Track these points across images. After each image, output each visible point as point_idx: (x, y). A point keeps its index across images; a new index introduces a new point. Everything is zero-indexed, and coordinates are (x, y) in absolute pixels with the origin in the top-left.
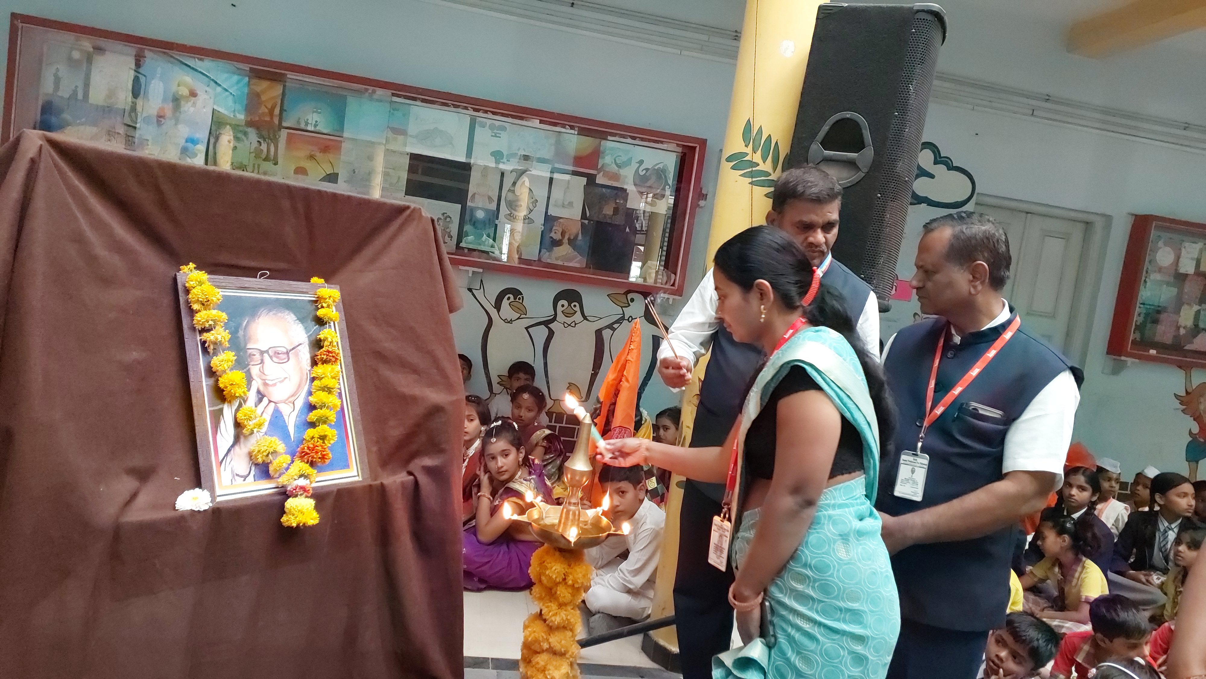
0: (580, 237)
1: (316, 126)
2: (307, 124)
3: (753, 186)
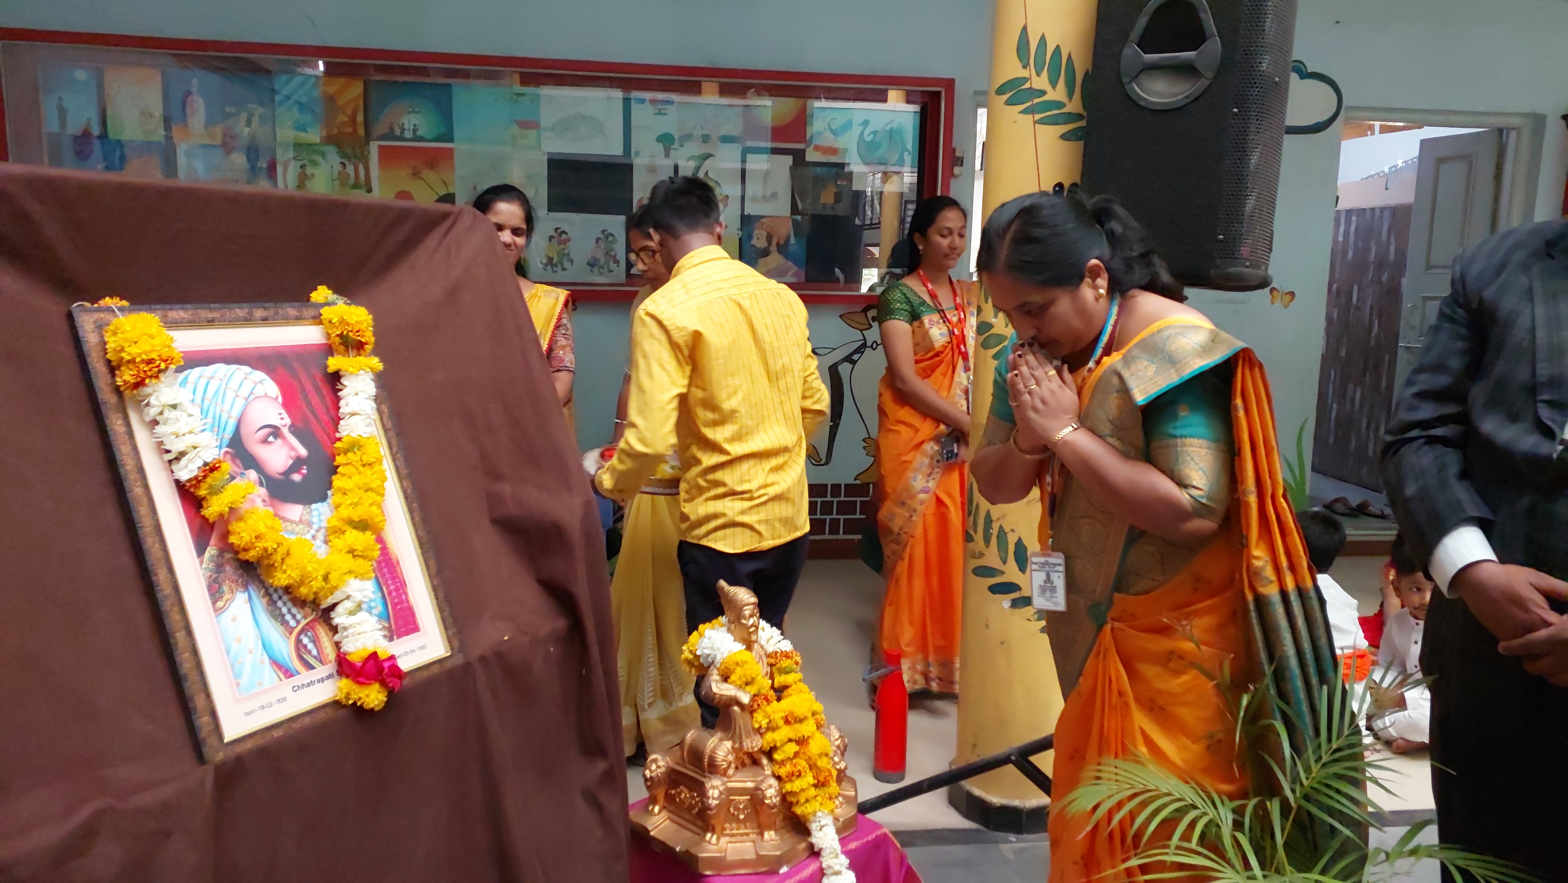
0: (793, 240)
1: (415, 131)
2: (403, 130)
3: (1037, 125)
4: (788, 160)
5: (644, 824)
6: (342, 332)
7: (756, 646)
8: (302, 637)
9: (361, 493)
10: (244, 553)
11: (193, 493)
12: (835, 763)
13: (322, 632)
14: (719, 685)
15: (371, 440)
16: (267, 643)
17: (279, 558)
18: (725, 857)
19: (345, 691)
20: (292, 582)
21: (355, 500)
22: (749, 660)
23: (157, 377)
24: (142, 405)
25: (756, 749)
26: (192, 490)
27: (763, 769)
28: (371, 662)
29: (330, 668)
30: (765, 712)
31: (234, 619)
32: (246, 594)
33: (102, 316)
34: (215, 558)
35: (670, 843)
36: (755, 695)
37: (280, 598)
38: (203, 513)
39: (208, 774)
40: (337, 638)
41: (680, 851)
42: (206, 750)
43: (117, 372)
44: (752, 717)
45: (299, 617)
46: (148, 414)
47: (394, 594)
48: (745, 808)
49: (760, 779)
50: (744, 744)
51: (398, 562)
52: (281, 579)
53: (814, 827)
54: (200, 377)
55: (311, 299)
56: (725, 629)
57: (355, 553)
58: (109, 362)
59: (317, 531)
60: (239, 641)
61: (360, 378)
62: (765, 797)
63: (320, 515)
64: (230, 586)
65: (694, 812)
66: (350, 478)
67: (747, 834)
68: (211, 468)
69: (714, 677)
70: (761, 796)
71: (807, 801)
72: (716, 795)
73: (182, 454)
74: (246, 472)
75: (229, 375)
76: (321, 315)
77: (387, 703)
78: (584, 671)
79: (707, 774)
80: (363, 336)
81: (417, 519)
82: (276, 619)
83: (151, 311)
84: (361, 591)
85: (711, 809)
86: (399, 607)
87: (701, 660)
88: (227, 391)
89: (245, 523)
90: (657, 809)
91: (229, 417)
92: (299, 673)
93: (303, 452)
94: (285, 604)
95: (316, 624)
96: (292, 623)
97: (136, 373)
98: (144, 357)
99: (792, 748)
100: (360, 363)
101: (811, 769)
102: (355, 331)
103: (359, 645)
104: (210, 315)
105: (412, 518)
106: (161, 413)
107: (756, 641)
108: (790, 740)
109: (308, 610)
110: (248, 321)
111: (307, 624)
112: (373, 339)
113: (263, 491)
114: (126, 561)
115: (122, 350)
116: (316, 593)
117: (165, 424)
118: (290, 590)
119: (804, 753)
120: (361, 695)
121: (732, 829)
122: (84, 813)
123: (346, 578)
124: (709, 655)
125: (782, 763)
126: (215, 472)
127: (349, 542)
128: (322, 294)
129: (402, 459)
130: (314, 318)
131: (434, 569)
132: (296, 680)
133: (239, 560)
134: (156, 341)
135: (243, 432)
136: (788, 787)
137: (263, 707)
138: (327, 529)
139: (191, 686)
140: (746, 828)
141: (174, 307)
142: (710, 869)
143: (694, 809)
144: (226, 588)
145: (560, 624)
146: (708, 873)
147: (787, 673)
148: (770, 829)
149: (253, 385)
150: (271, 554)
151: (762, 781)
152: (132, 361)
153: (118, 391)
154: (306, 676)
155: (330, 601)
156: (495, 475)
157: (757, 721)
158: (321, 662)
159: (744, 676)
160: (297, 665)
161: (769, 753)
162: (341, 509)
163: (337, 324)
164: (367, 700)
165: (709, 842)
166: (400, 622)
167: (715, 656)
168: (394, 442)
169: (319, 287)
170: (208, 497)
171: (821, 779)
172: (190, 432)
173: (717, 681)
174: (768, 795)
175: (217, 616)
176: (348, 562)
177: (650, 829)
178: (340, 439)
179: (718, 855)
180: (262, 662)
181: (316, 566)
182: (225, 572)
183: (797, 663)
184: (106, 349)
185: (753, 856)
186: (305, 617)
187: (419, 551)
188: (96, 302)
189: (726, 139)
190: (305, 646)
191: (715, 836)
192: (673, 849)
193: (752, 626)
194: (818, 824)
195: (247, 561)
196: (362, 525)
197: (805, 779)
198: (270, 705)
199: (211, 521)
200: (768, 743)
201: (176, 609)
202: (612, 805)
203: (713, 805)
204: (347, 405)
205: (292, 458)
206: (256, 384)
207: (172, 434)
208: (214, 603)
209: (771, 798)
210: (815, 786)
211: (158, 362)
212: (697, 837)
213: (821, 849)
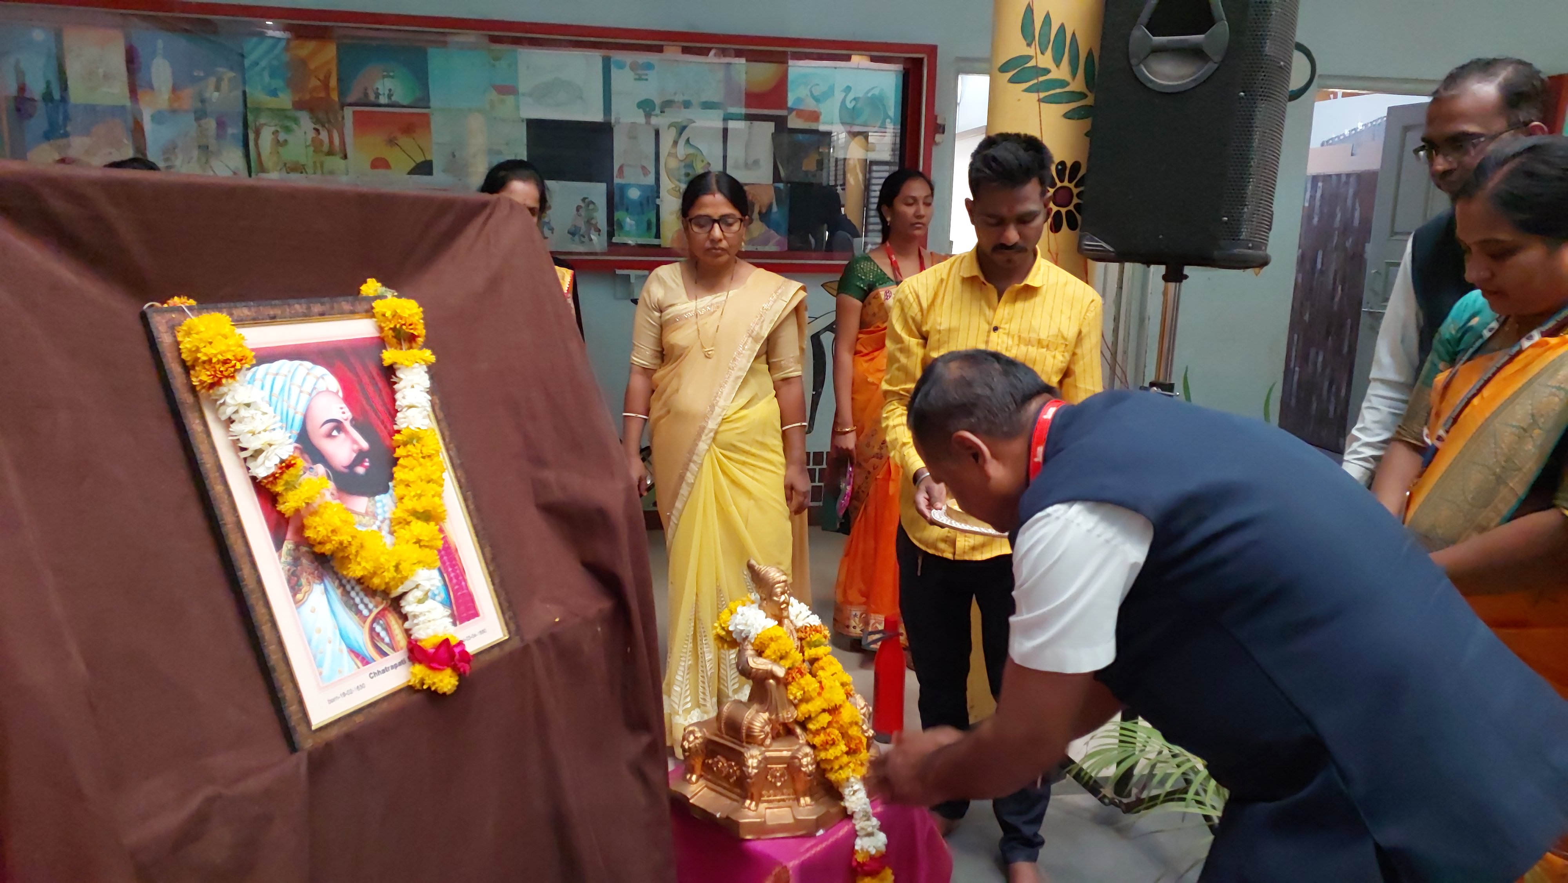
0: (775, 209)
1: (390, 96)
2: (377, 95)
3: (1042, 104)
4: (770, 127)
5: (684, 793)
6: (395, 326)
7: (786, 621)
8: (375, 625)
9: (423, 485)
10: (320, 546)
11: (268, 490)
12: (864, 732)
13: (393, 620)
14: (755, 660)
15: (428, 433)
16: (343, 632)
17: (353, 550)
18: (765, 822)
19: (419, 676)
20: (366, 573)
21: (419, 492)
22: (783, 635)
23: (233, 377)
24: (216, 405)
25: (791, 720)
26: (269, 486)
27: (797, 737)
28: (442, 649)
29: (401, 655)
30: (799, 684)
31: (313, 611)
32: (322, 586)
33: (174, 316)
34: (292, 552)
35: (709, 810)
36: (789, 669)
37: (353, 588)
38: (278, 509)
39: (300, 761)
40: (407, 625)
41: (720, 817)
42: (297, 738)
43: (192, 372)
44: (787, 689)
45: (371, 606)
46: (225, 413)
47: (455, 581)
48: (782, 776)
49: (796, 747)
50: (780, 715)
51: (456, 550)
52: (356, 570)
53: (847, 792)
54: (267, 374)
55: (362, 292)
56: (756, 605)
57: (422, 544)
58: (183, 362)
59: (382, 522)
60: (319, 631)
61: (415, 370)
62: (801, 765)
63: (384, 506)
64: (307, 579)
65: (731, 780)
66: (412, 470)
67: (783, 800)
68: (286, 465)
69: (750, 652)
70: (798, 764)
71: (841, 768)
72: (755, 765)
73: (258, 453)
74: (314, 467)
75: (292, 371)
76: (373, 308)
77: (458, 687)
78: (629, 649)
79: (744, 744)
80: (415, 329)
81: (472, 507)
82: (351, 609)
83: (220, 310)
84: (429, 579)
85: (751, 778)
86: (459, 593)
87: (734, 636)
88: (292, 387)
89: (321, 517)
90: (694, 778)
91: (296, 413)
92: (375, 661)
93: (365, 445)
94: (357, 594)
95: (386, 612)
96: (365, 612)
97: (213, 373)
98: (220, 357)
99: (826, 718)
100: (414, 356)
101: (843, 738)
102: (407, 324)
103: (430, 632)
104: (272, 313)
105: (467, 507)
106: (236, 412)
107: (788, 617)
108: (824, 711)
109: (378, 599)
110: (306, 317)
111: (378, 613)
112: (424, 331)
113: (331, 485)
114: (211, 558)
115: (198, 350)
116: (387, 584)
117: (240, 422)
118: (362, 581)
119: (837, 722)
120: (435, 680)
121: (769, 796)
122: (195, 803)
123: (415, 567)
124: (742, 631)
125: (817, 733)
126: (291, 469)
127: (415, 533)
128: (371, 287)
129: (454, 449)
130: (367, 311)
131: (489, 555)
132: (373, 667)
133: (314, 553)
134: (231, 342)
135: (310, 428)
136: (823, 755)
137: (344, 694)
138: (391, 520)
139: (280, 676)
140: (783, 794)
141: (238, 304)
142: (749, 834)
143: (731, 777)
144: (303, 581)
145: (605, 605)
146: (749, 837)
147: (816, 646)
148: (805, 795)
149: (315, 380)
150: (346, 547)
151: (798, 750)
152: (210, 361)
153: (193, 389)
154: (380, 663)
155: (400, 590)
156: (539, 462)
157: (792, 693)
158: (393, 649)
159: (779, 651)
160: (371, 652)
161: (803, 725)
162: (405, 500)
163: (390, 317)
164: (441, 684)
165: (749, 808)
166: (462, 608)
167: (750, 632)
168: (447, 433)
169: (369, 280)
170: (284, 494)
171: (853, 746)
172: (265, 431)
173: (752, 656)
174: (805, 763)
175: (297, 608)
176: (415, 553)
177: (689, 797)
178: (398, 432)
179: (759, 820)
180: (341, 651)
181: (386, 557)
182: (301, 565)
183: (825, 637)
184: (180, 349)
185: (791, 820)
186: (376, 607)
187: (475, 539)
188: (165, 302)
189: (708, 106)
190: (378, 634)
191: (754, 803)
192: (714, 816)
193: (784, 602)
194: (850, 789)
195: (323, 555)
196: (427, 516)
197: (838, 747)
198: (350, 692)
199: (287, 516)
200: (803, 714)
201: (261, 603)
202: (655, 776)
203: (753, 774)
204: (404, 398)
205: (354, 451)
206: (318, 379)
207: (249, 432)
208: (294, 596)
209: (807, 766)
210: (847, 753)
211: (234, 362)
212: (735, 804)
213: (853, 813)
